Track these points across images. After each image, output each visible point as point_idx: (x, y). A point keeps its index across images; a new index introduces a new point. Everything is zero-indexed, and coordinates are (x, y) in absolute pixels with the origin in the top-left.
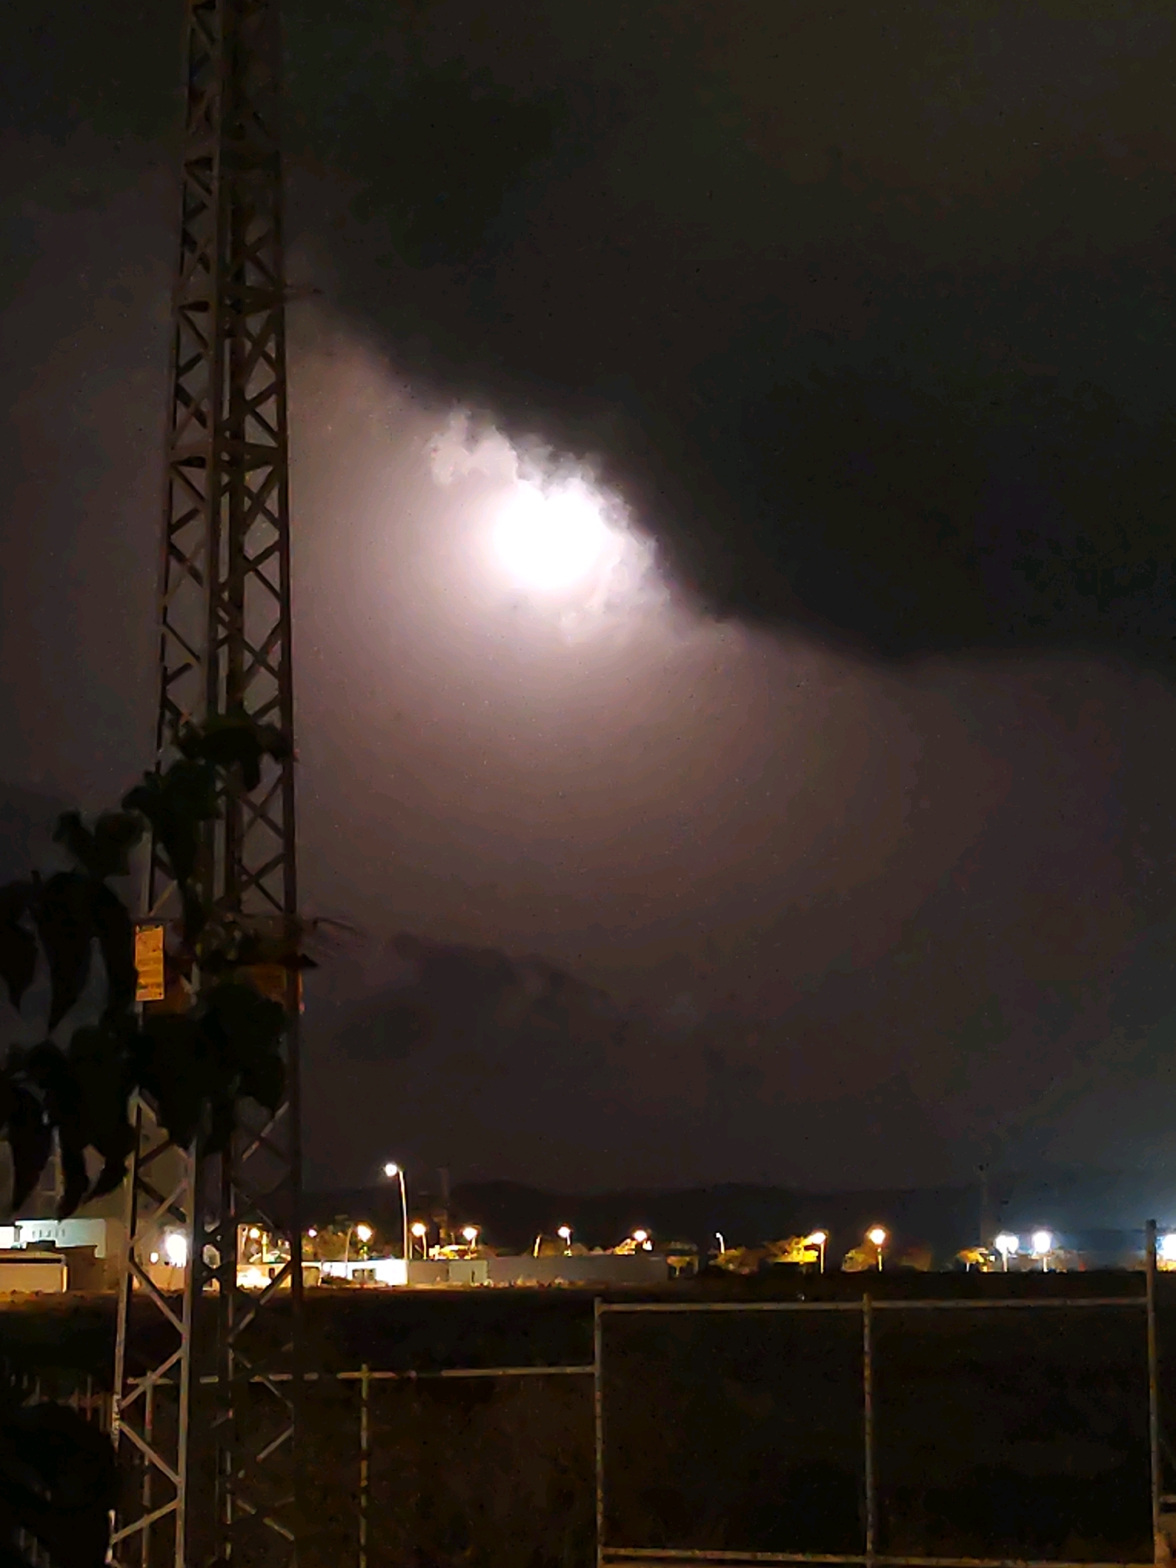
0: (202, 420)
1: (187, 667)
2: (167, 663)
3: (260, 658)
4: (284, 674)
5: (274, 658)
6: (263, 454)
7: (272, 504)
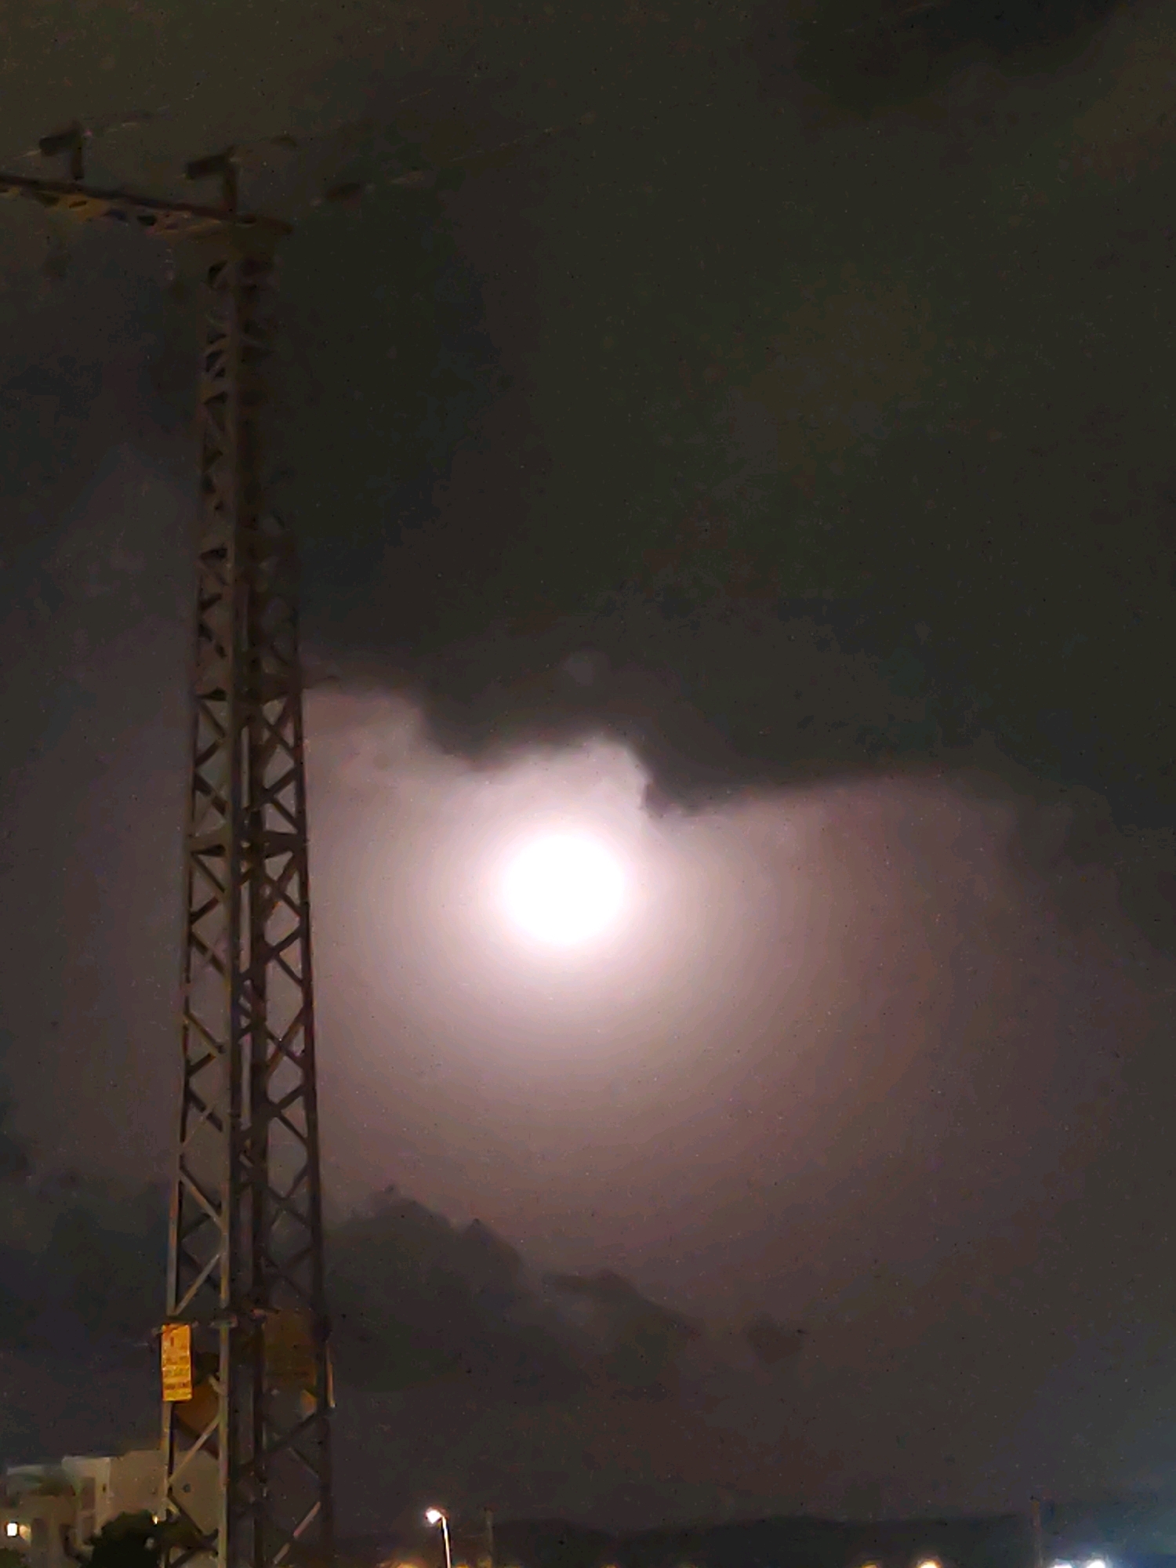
0: (221, 809)
1: (209, 1057)
2: (190, 1052)
3: (283, 1048)
4: (307, 1063)
5: (298, 1046)
6: (281, 842)
7: (293, 890)
